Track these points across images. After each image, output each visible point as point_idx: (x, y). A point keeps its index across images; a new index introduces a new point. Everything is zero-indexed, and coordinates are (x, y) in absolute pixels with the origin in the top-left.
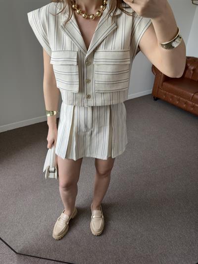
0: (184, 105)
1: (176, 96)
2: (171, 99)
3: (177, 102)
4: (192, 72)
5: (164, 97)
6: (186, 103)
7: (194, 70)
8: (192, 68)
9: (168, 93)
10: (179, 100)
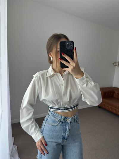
0: (115, 111)
1: (109, 106)
2: (107, 108)
3: (111, 109)
4: (117, 95)
5: (104, 106)
6: (115, 110)
7: (118, 94)
8: (117, 93)
9: (105, 104)
10: (111, 108)
